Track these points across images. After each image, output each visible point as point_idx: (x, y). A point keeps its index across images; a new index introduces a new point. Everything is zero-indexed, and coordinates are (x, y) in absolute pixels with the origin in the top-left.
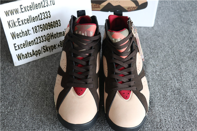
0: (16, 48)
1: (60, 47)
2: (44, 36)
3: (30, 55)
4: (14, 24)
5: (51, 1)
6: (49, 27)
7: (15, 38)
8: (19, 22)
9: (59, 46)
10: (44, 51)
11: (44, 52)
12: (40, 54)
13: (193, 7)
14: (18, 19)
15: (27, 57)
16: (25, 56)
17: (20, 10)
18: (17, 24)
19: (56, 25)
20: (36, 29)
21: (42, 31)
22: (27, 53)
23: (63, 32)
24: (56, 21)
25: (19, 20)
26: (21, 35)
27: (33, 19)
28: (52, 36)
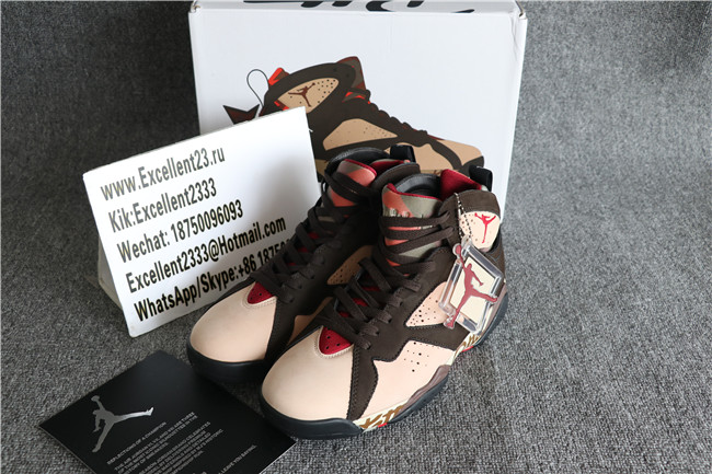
0: (133, 286)
1: (244, 273)
2: (203, 245)
3: (168, 303)
4: (126, 219)
5: (214, 152)
6: (213, 222)
7: (130, 259)
8: (138, 213)
9: (241, 271)
10: (204, 288)
11: (206, 291)
12: (194, 297)
13: (603, 176)
14: (136, 205)
15: (162, 310)
16: (156, 306)
17: (138, 182)
18: (132, 218)
19: (232, 214)
20: (181, 230)
21: (196, 233)
22: (160, 298)
23: (251, 231)
24: (231, 203)
25: (138, 209)
26: (144, 248)
27: (173, 204)
28: (224, 244)
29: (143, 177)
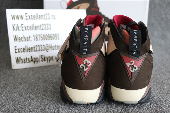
0: (16, 51)
2: (44, 45)
3: (28, 61)
4: (18, 28)
6: (48, 38)
7: (17, 41)
8: (22, 27)
11: (42, 61)
12: (37, 62)
14: (22, 24)
15: (25, 63)
16: (23, 60)
17: (24, 17)
19: (55, 38)
20: (37, 38)
21: (42, 40)
22: (25, 58)
24: (56, 34)
27: (35, 28)
29: (26, 16)
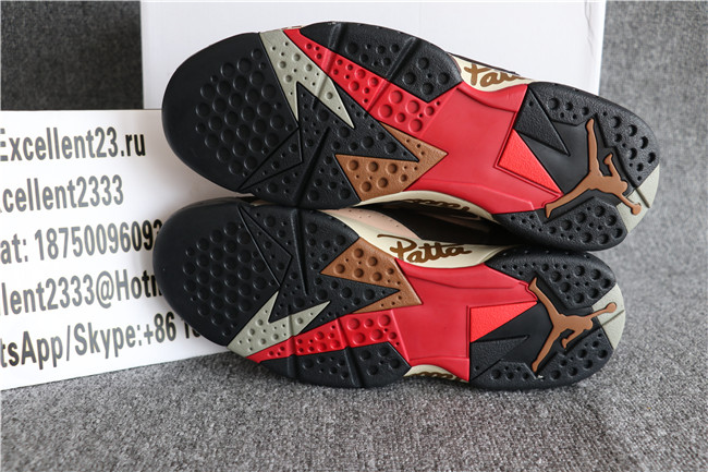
1: (153, 338)
2: (87, 277)
3: (8, 358)
6: (110, 243)
9: (148, 334)
10: (77, 347)
11: (80, 352)
12: (56, 357)
20: (52, 243)
27: (45, 198)
28: (125, 284)
